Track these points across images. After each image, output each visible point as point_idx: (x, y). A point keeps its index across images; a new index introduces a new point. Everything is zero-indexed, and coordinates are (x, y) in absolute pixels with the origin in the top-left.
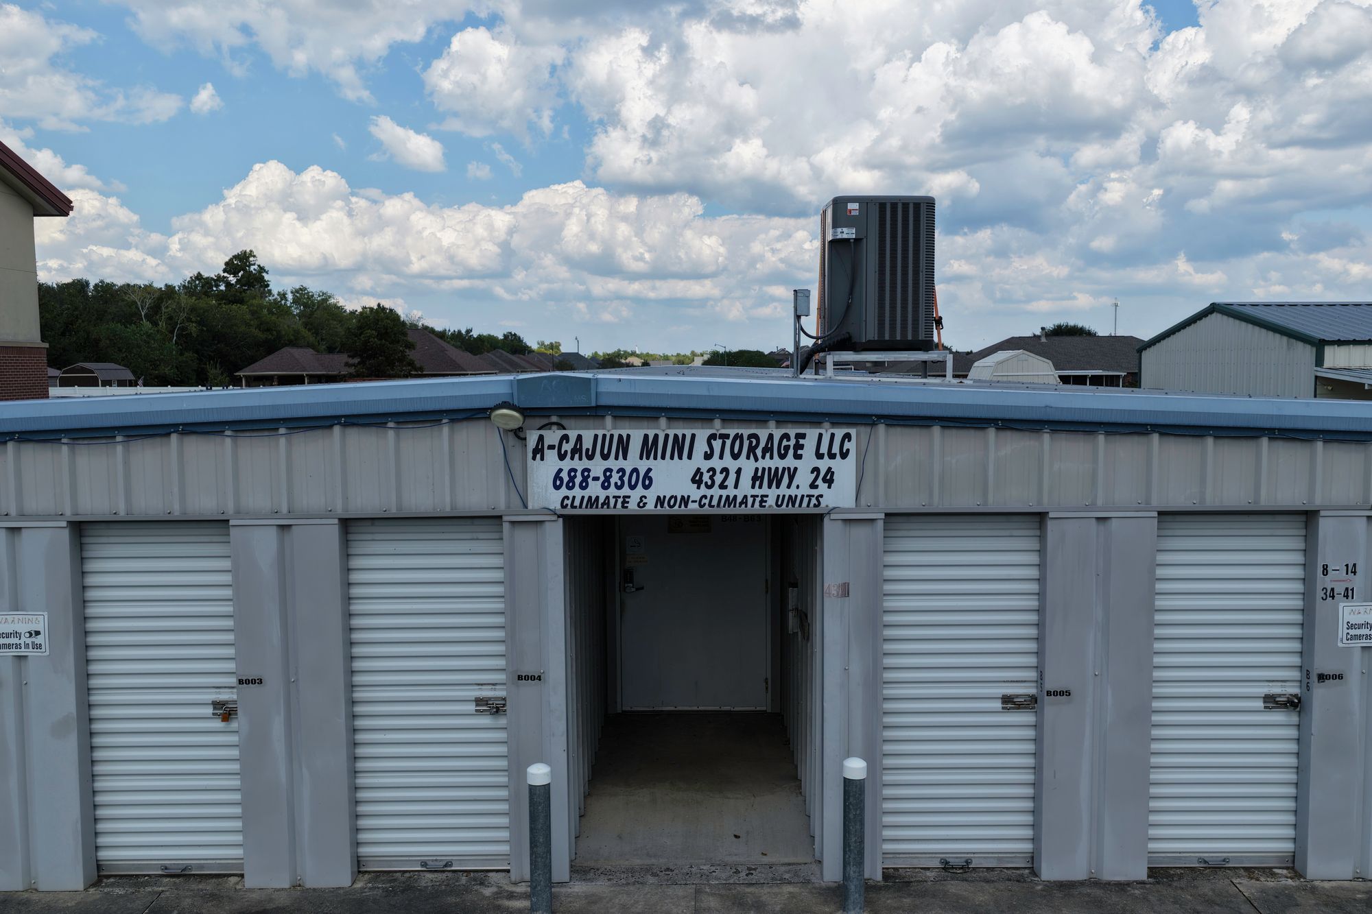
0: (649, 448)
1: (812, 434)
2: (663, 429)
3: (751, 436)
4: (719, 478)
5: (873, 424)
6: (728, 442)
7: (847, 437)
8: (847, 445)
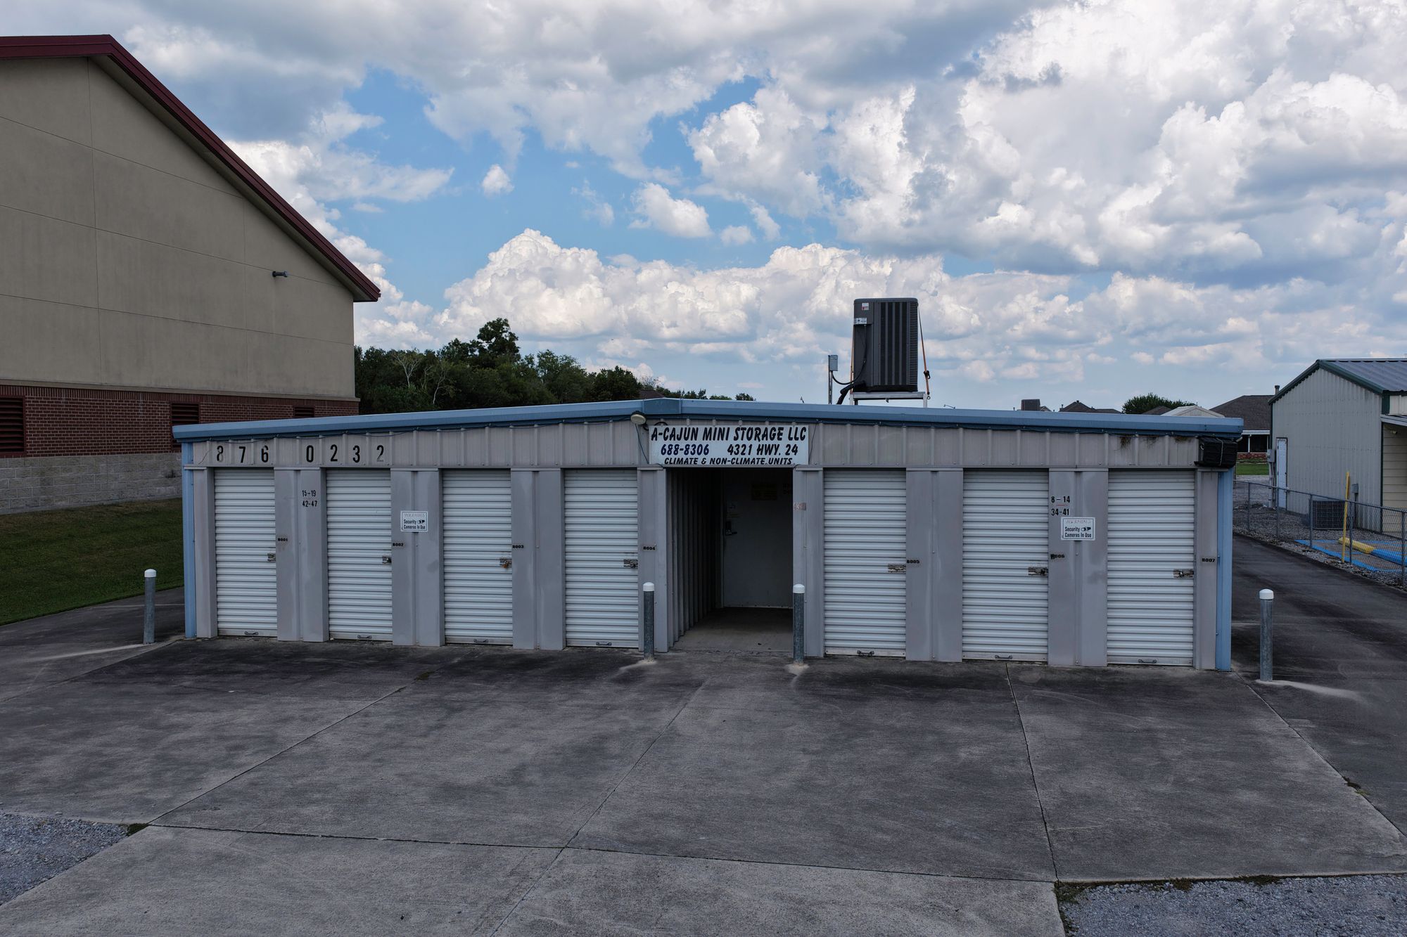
0: (707, 435)
1: (786, 428)
2: (714, 426)
3: (757, 429)
4: (741, 449)
5: (817, 423)
6: (746, 432)
7: (804, 429)
8: (804, 433)
